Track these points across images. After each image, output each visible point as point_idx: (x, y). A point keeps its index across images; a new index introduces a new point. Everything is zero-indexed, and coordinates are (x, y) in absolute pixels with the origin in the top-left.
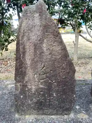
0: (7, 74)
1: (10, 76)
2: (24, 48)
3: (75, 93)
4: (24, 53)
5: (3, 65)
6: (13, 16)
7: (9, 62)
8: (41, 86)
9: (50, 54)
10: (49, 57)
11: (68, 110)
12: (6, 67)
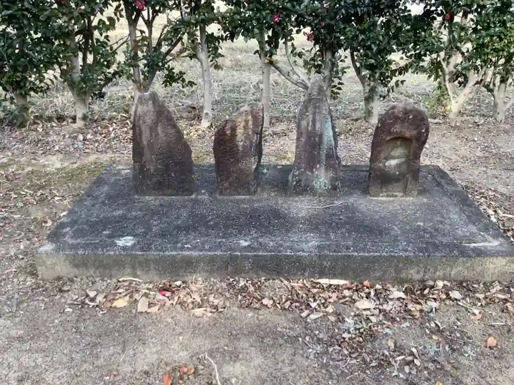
0: (113, 155)
1: (118, 159)
2: (140, 129)
3: (193, 174)
4: (140, 134)
5: (98, 135)
6: (117, 21)
7: (111, 129)
8: (160, 167)
9: (166, 136)
10: (165, 139)
11: (189, 191)
12: (106, 140)
